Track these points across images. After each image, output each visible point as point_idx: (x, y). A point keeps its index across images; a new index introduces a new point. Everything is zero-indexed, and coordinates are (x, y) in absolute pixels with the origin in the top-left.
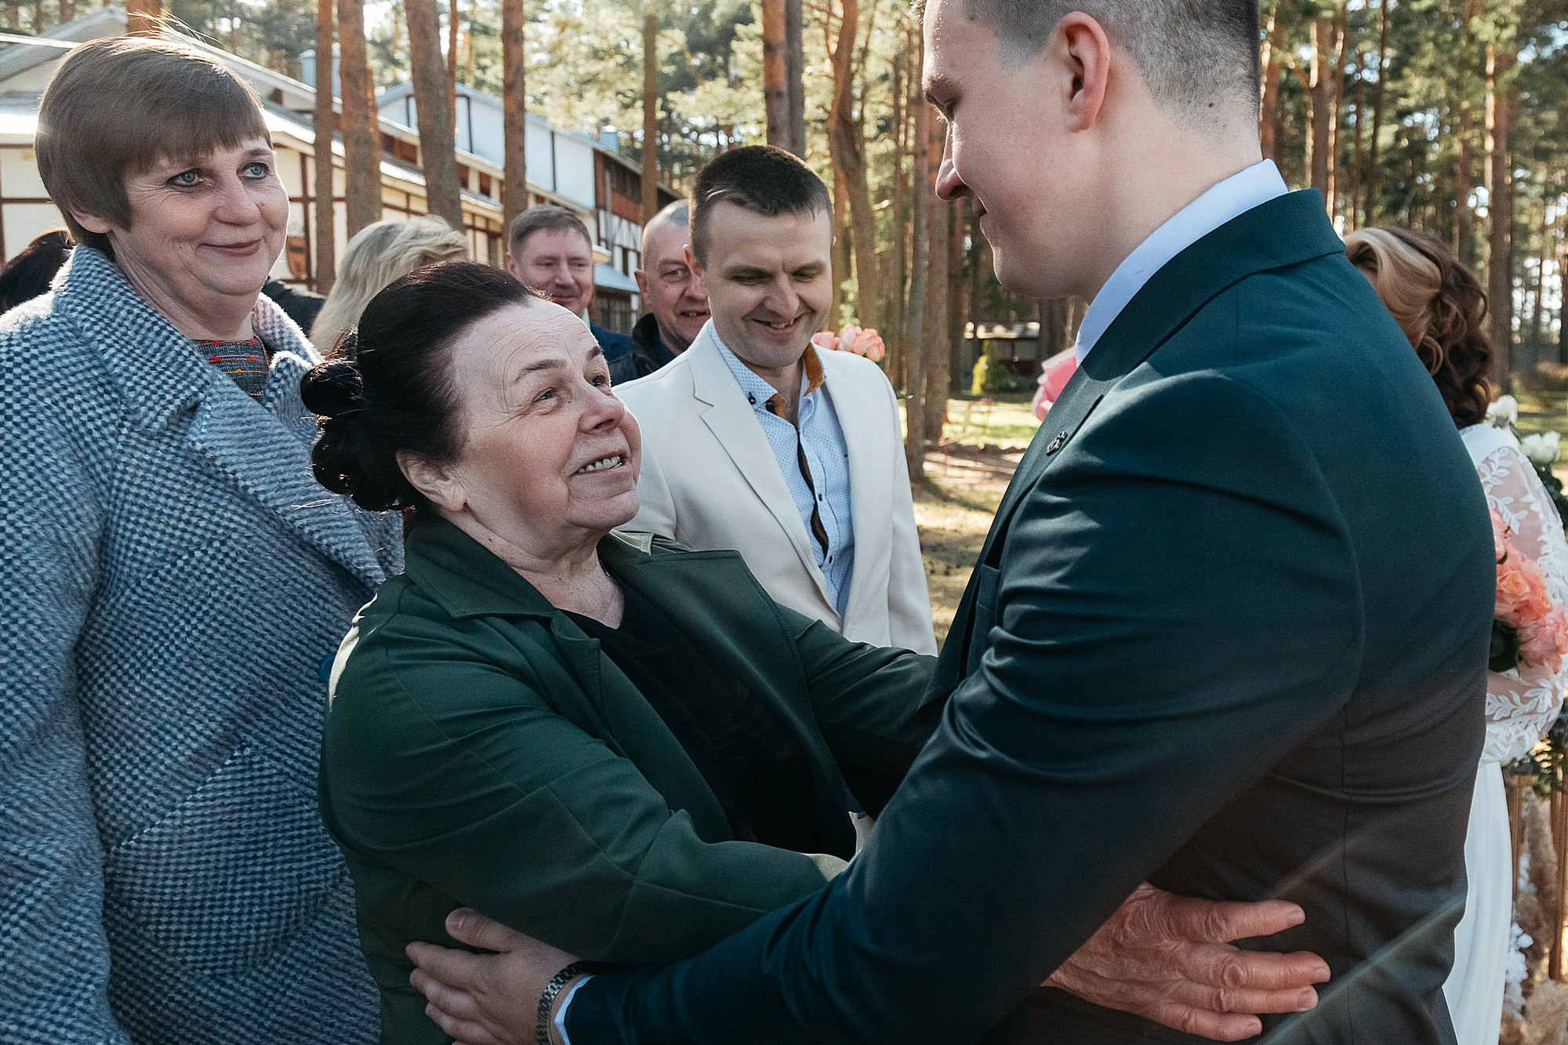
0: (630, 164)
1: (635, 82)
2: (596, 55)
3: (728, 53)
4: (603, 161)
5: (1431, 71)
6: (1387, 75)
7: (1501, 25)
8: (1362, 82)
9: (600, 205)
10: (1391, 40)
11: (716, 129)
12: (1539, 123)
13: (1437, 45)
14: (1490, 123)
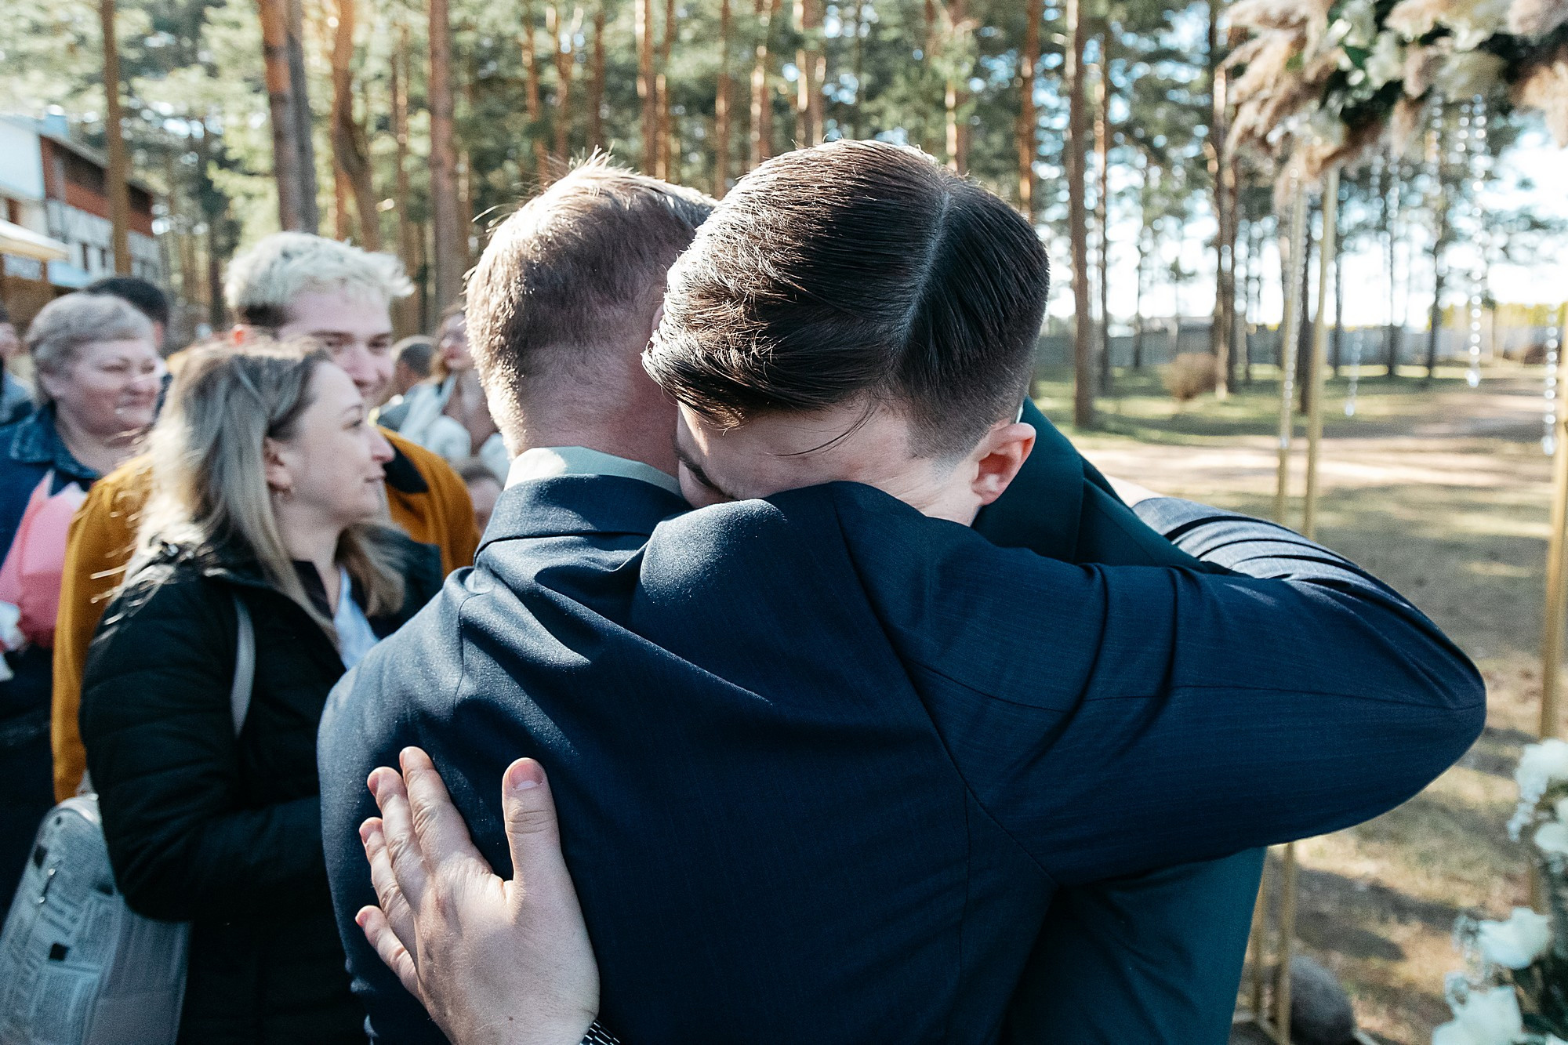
0: (86, 151)
1: (90, 63)
2: (37, 29)
3: (195, 34)
4: (51, 147)
5: (903, 101)
6: (864, 97)
7: (958, 63)
8: (840, 104)
9: (50, 194)
10: (865, 65)
11: (188, 117)
12: (988, 144)
13: (908, 78)
14: (952, 148)
